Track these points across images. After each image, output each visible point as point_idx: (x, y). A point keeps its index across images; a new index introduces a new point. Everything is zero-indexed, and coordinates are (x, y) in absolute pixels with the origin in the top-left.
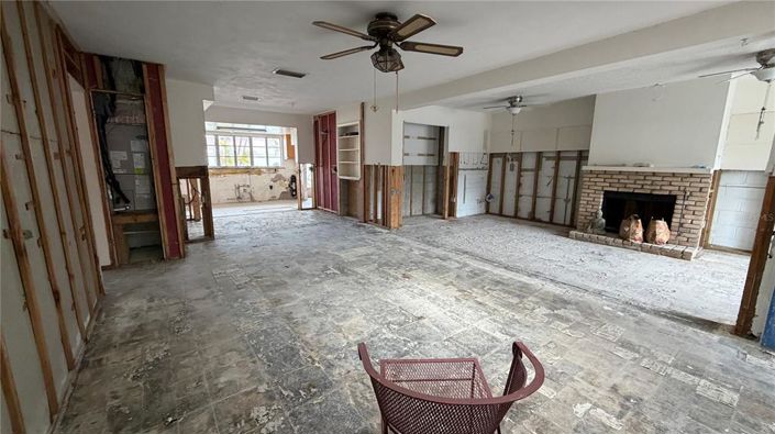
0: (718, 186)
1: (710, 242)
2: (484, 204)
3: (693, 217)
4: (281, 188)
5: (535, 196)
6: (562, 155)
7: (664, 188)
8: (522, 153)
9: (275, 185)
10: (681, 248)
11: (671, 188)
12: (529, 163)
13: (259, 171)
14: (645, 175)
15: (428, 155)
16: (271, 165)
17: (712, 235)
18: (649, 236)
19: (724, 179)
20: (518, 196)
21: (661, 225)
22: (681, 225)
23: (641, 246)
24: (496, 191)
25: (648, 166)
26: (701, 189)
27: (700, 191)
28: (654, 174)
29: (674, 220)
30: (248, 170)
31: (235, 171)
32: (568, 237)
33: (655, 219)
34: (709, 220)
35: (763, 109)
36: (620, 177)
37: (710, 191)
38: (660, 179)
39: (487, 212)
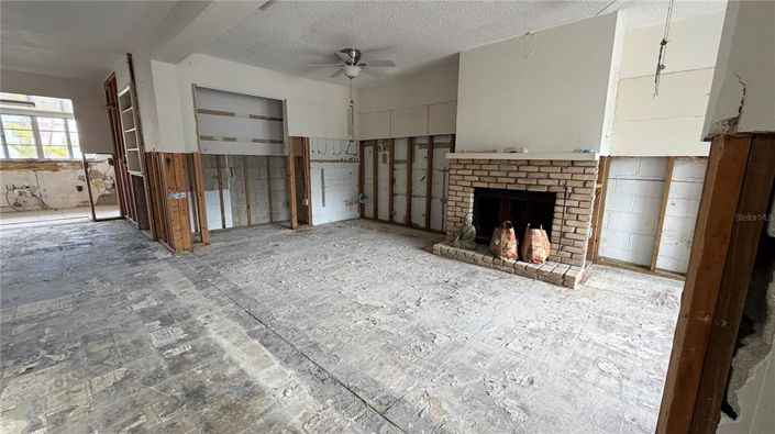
0: (607, 178)
1: (600, 254)
2: (355, 206)
3: (577, 224)
5: (410, 195)
6: (436, 141)
7: (541, 182)
8: (393, 140)
10: (561, 270)
11: (549, 182)
12: (401, 152)
13: (54, 166)
14: (519, 164)
15: (272, 142)
17: (602, 244)
18: (524, 253)
19: (614, 169)
20: (392, 195)
21: (539, 234)
22: (563, 235)
23: (514, 266)
24: (369, 189)
25: (521, 151)
26: (585, 182)
27: (584, 186)
28: (529, 163)
29: (554, 228)
31: (6, 165)
32: (431, 252)
33: (531, 227)
34: (597, 226)
35: (664, 43)
36: (490, 167)
37: (596, 186)
38: (536, 169)
39: (362, 216)
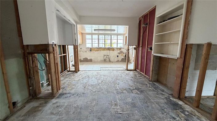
4: (121, 57)
9: (119, 55)
13: (113, 49)
16: (119, 47)
30: (109, 49)
31: (104, 49)
